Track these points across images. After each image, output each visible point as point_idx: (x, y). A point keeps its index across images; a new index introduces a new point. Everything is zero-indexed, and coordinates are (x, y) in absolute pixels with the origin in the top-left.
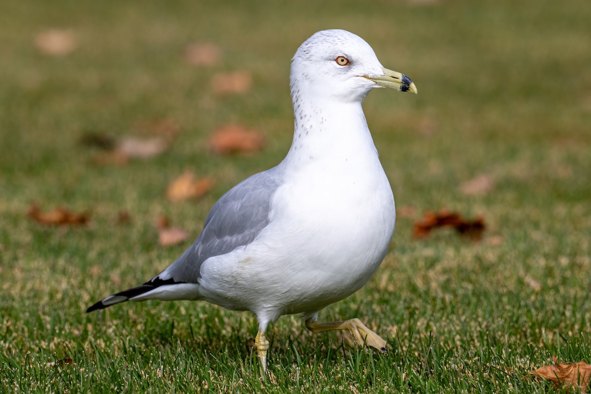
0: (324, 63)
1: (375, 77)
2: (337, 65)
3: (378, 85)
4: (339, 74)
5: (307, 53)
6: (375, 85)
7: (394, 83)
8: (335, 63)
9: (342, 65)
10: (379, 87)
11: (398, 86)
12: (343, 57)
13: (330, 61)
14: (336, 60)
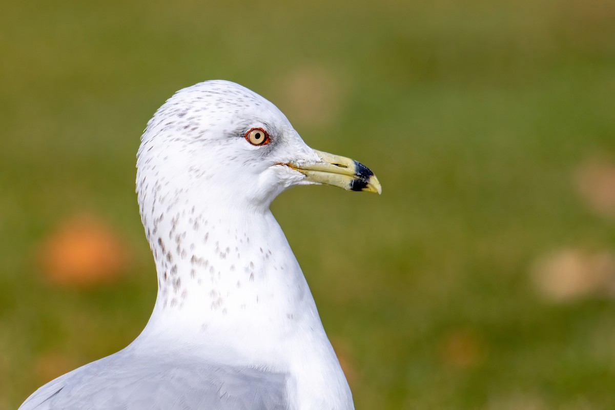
0: (227, 141)
1: (307, 165)
2: (249, 144)
3: (309, 180)
4: (253, 160)
5: (194, 129)
6: (304, 179)
7: (338, 176)
8: (243, 141)
9: (256, 145)
10: (312, 183)
11: (346, 182)
12: (260, 129)
13: (235, 138)
14: (246, 136)
